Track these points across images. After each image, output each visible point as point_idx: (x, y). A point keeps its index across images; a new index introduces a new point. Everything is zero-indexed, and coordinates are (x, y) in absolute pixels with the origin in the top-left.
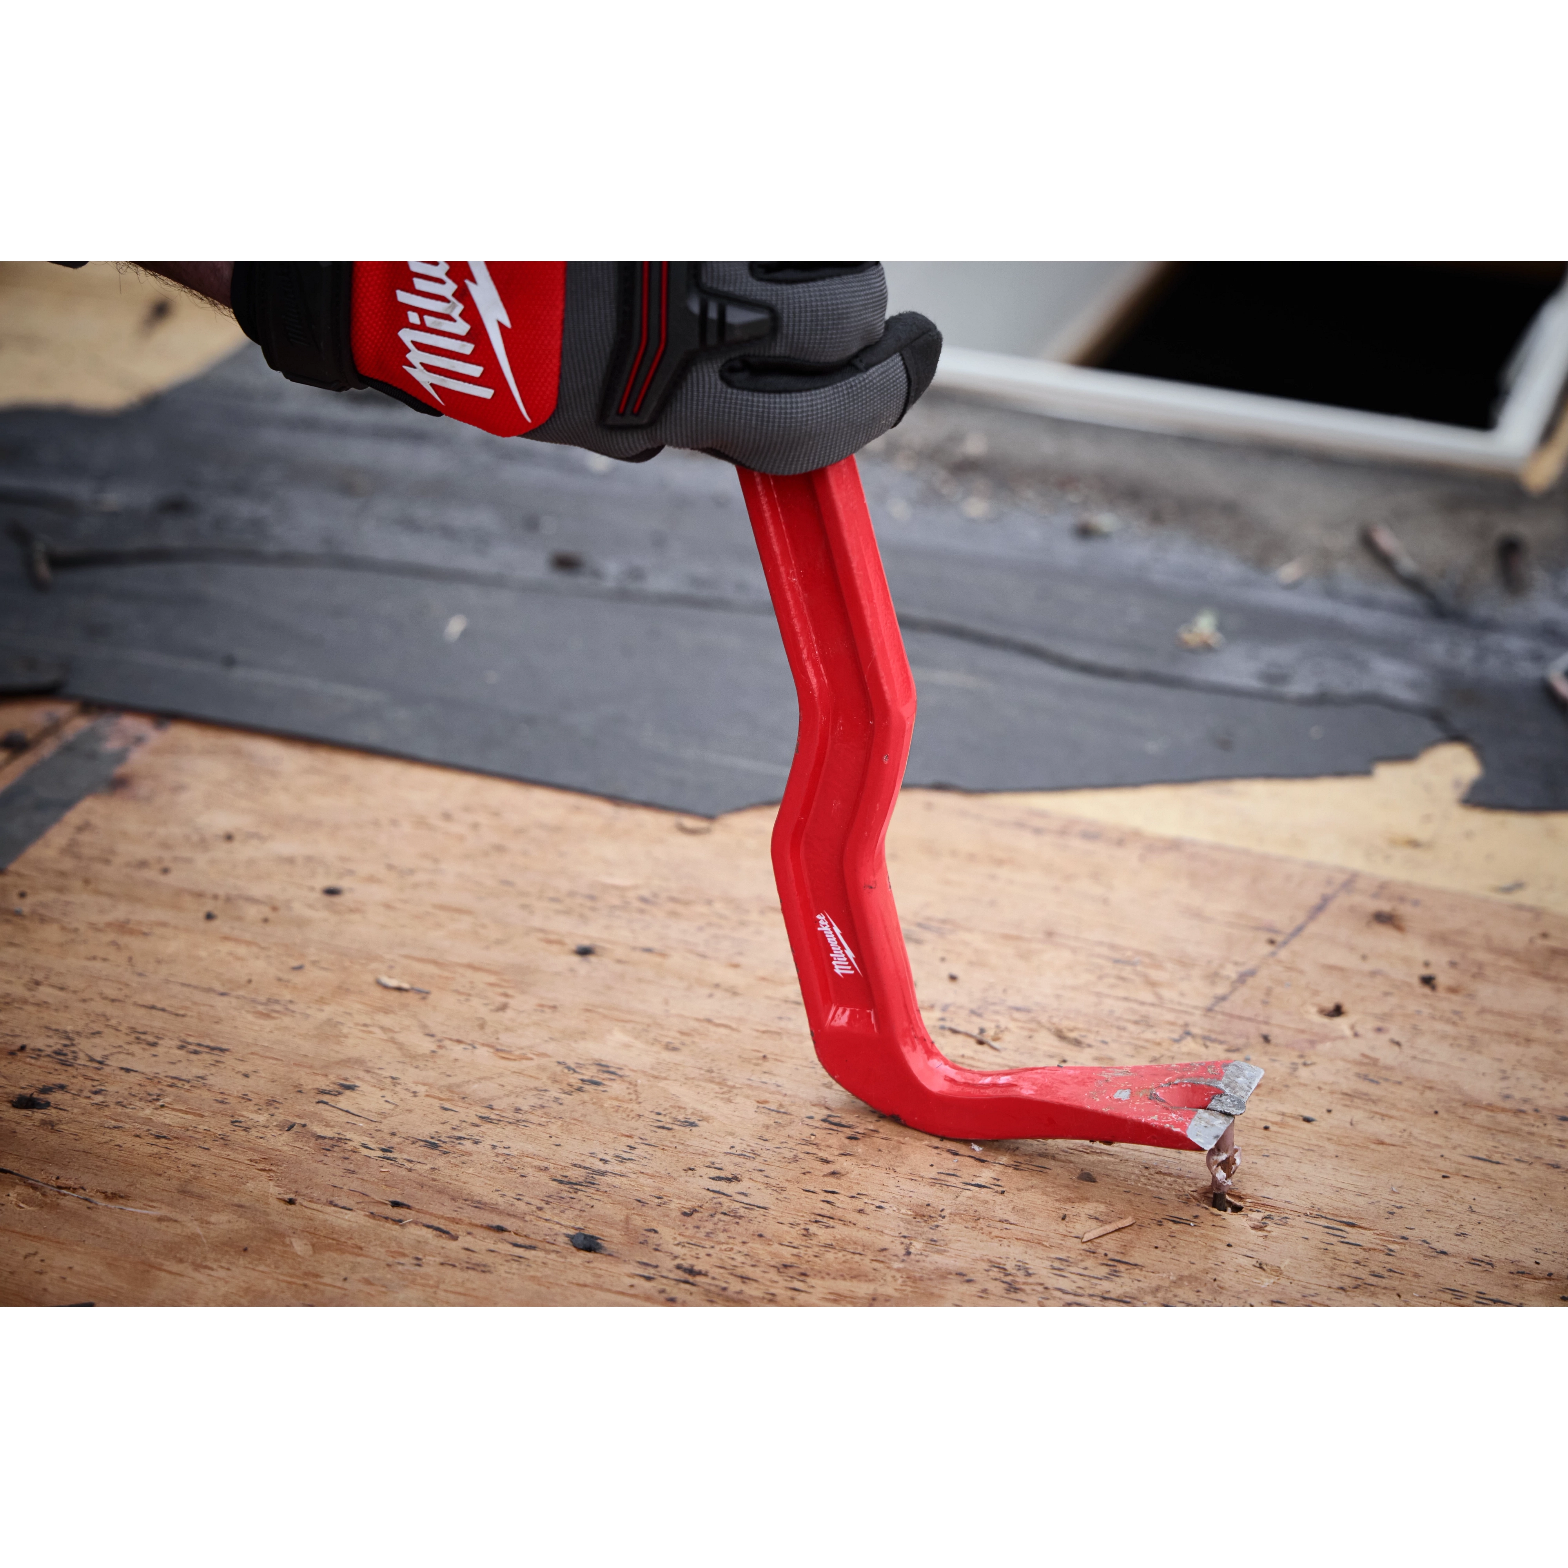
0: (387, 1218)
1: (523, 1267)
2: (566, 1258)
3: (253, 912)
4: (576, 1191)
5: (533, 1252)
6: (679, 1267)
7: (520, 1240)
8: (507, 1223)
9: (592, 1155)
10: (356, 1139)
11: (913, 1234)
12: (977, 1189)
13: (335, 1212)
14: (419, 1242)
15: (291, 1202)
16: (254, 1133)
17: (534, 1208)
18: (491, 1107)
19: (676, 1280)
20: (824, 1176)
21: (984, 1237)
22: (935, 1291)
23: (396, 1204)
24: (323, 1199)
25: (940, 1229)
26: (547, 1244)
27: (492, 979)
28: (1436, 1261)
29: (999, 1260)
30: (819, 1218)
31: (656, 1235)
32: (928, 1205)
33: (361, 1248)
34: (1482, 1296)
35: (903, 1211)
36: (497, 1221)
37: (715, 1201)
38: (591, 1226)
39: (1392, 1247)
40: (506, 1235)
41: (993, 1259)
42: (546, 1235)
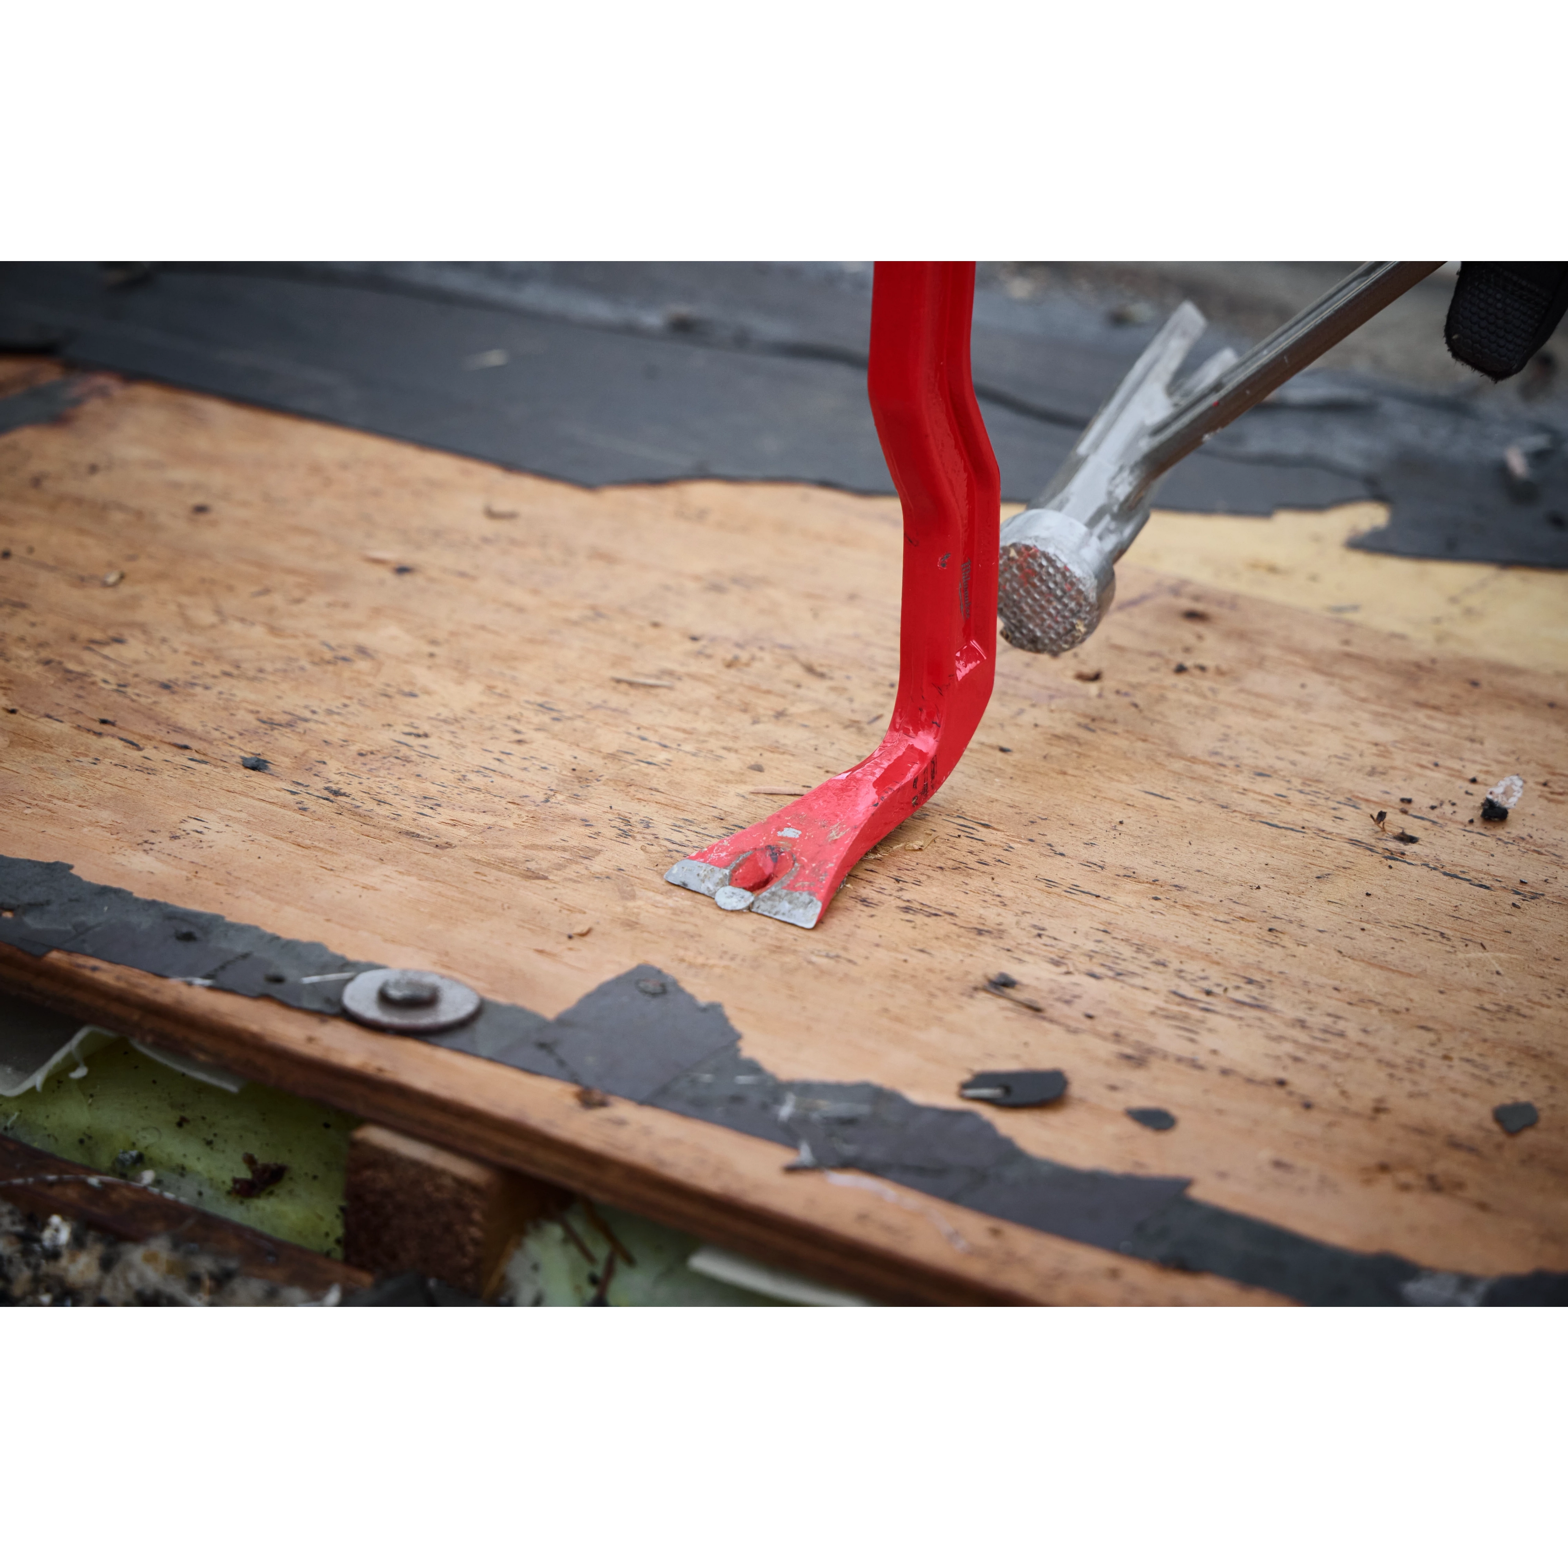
0: (89, 731)
1: (188, 774)
2: (229, 772)
3: (118, 517)
4: (272, 730)
5: (204, 766)
6: (326, 789)
7: (197, 756)
8: (194, 744)
9: (306, 707)
10: (99, 675)
11: (561, 788)
12: (646, 765)
13: (47, 721)
14: (107, 749)
15: (13, 712)
16: (13, 663)
17: (225, 736)
18: (238, 667)
19: (318, 797)
20: (510, 742)
21: (628, 798)
22: (551, 829)
23: (104, 722)
24: (42, 712)
25: (589, 788)
26: (222, 762)
27: (301, 580)
28: (1049, 860)
29: (627, 815)
30: (482, 770)
31: (324, 766)
32: (591, 771)
33: (52, 747)
34: (1075, 888)
35: (564, 772)
36: (186, 741)
37: (395, 748)
38: (268, 753)
39: (1012, 845)
40: (187, 752)
41: (623, 813)
42: (224, 756)
